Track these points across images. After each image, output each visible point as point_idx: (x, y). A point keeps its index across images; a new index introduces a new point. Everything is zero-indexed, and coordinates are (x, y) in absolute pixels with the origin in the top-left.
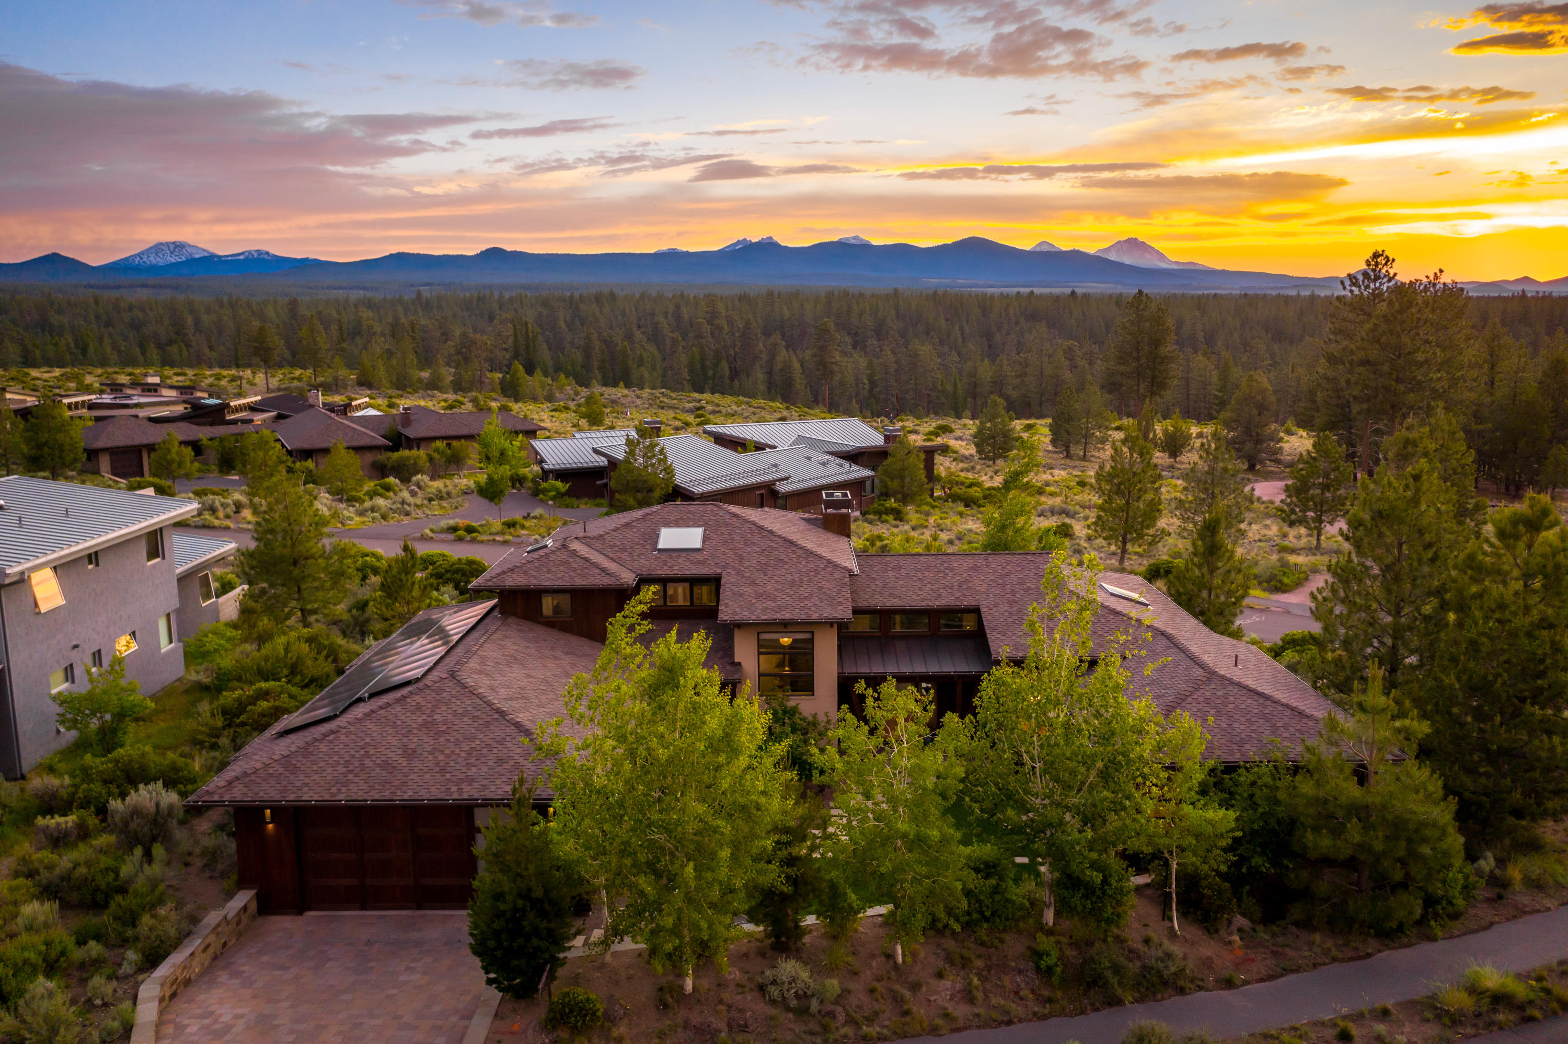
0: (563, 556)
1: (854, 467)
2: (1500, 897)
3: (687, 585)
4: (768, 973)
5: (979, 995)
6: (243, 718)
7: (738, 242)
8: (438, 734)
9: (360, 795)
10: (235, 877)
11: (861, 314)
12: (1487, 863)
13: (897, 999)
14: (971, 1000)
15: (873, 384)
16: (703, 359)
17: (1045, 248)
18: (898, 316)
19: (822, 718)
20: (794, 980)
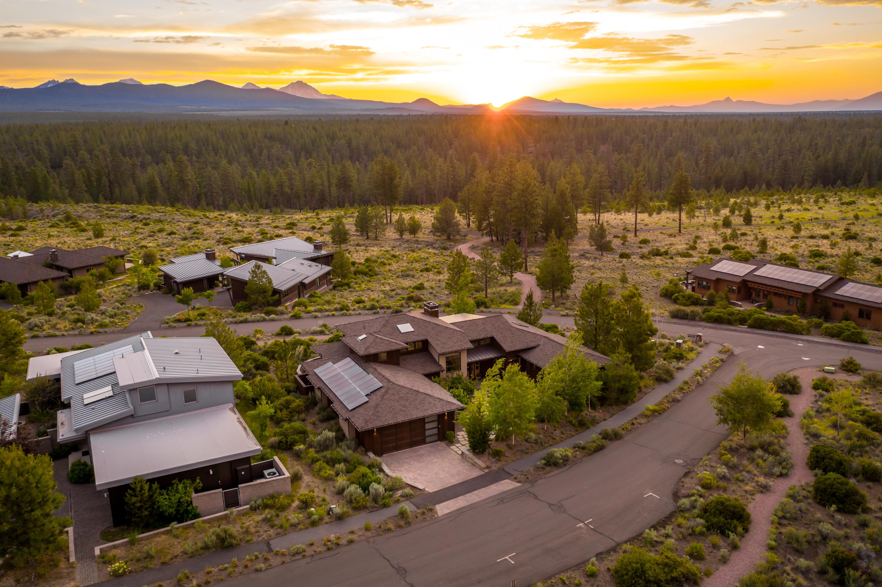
0: (379, 340)
1: (322, 266)
3: (413, 343)
7: (49, 82)
10: (362, 451)
17: (250, 87)
20: (533, 437)
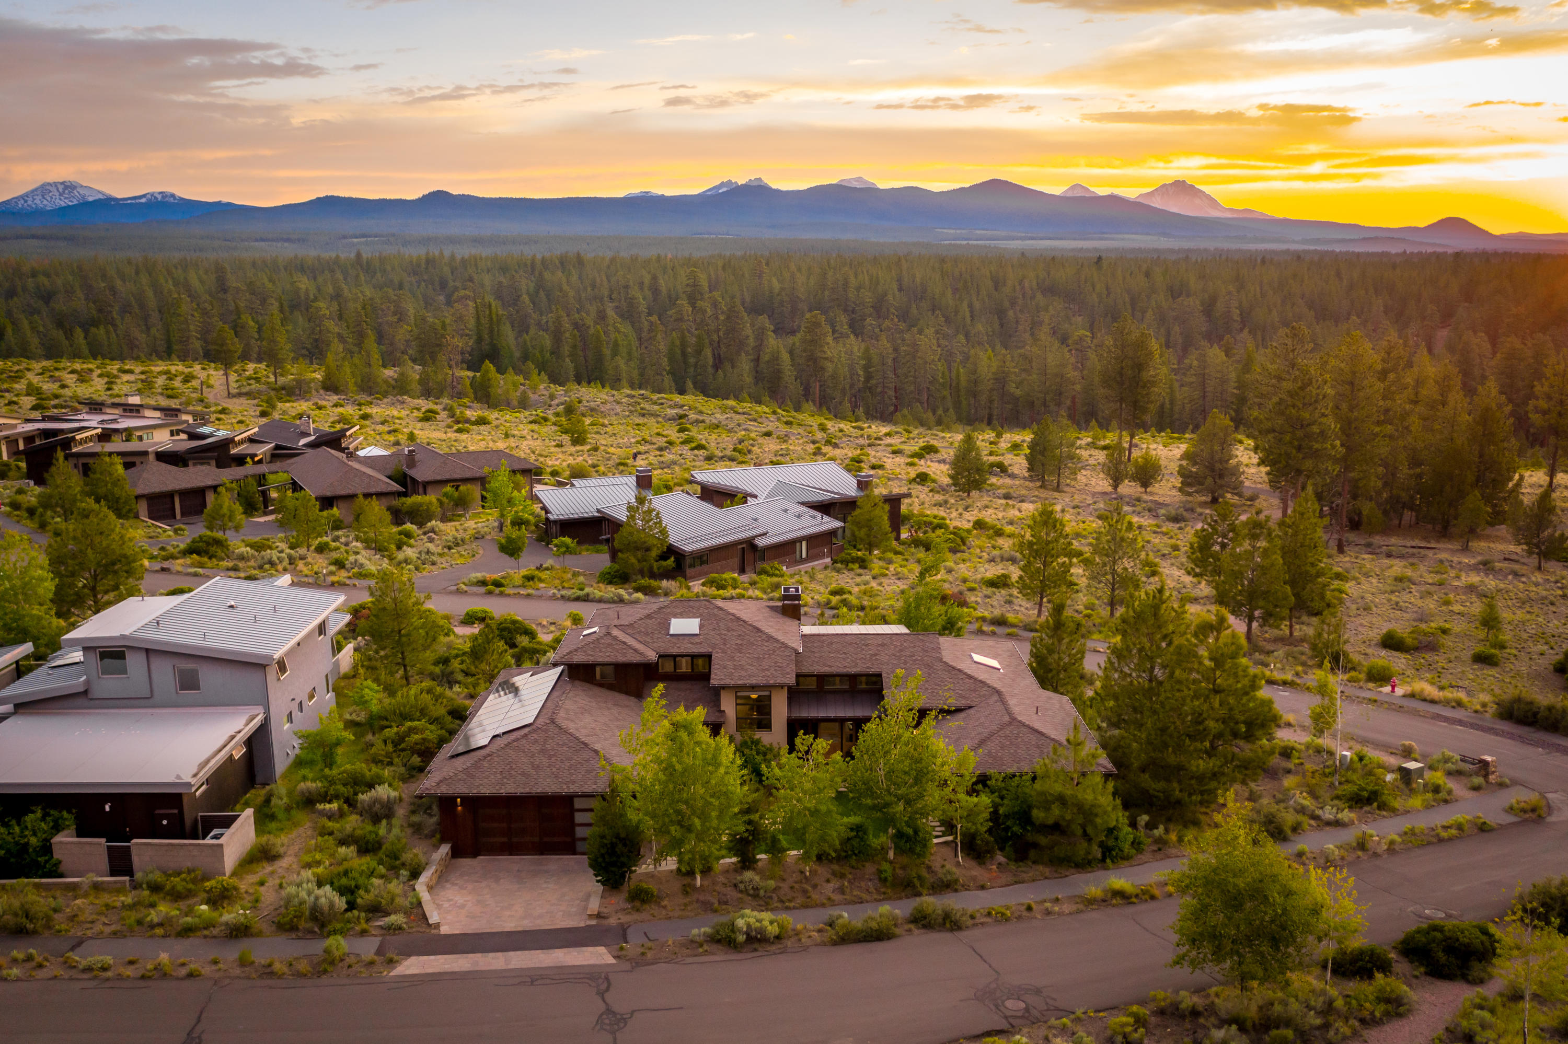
0: (608, 640)
1: (826, 519)
2: (1160, 849)
3: (689, 659)
4: (739, 878)
5: (848, 891)
6: (403, 746)
7: (722, 184)
8: (550, 757)
9: (513, 791)
10: (438, 836)
11: (858, 289)
12: (1159, 831)
13: (805, 892)
14: (843, 893)
15: (869, 377)
16: (684, 345)
17: (1078, 193)
18: (900, 290)
19: (775, 745)
20: (751, 881)
